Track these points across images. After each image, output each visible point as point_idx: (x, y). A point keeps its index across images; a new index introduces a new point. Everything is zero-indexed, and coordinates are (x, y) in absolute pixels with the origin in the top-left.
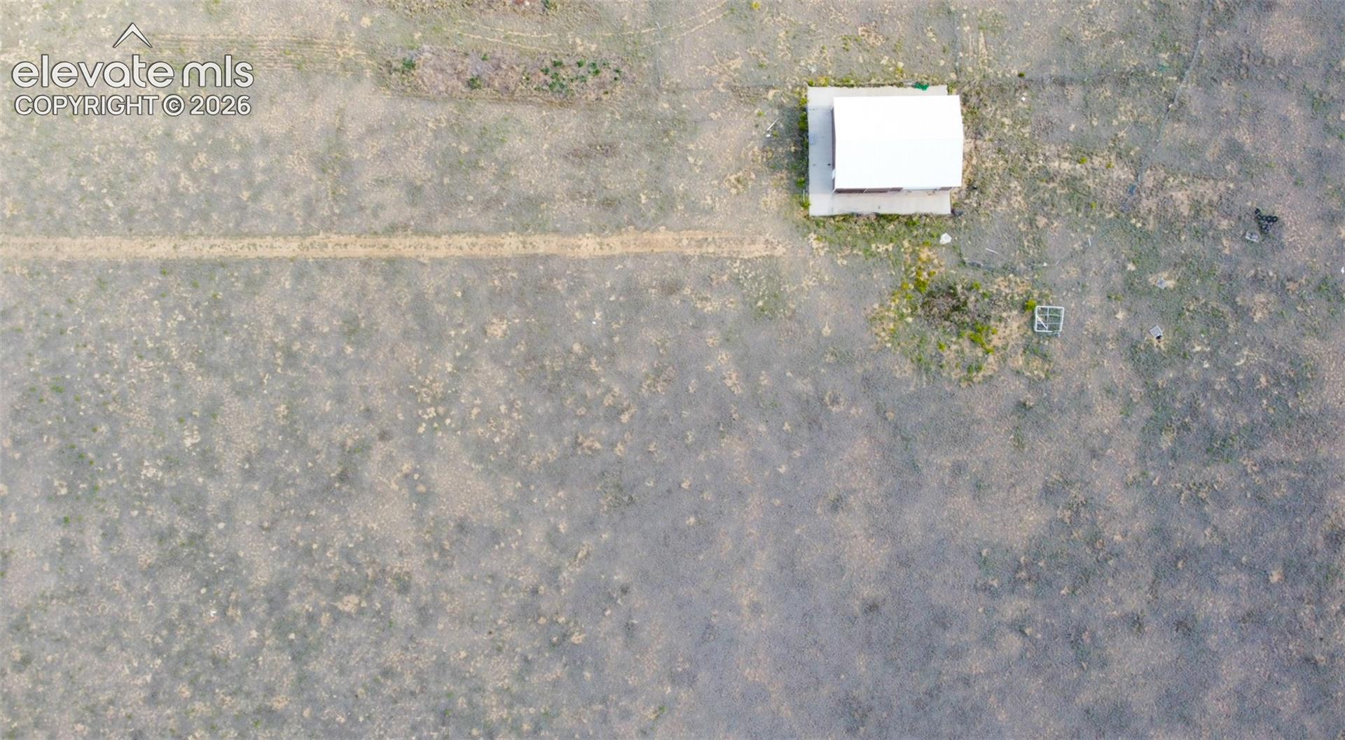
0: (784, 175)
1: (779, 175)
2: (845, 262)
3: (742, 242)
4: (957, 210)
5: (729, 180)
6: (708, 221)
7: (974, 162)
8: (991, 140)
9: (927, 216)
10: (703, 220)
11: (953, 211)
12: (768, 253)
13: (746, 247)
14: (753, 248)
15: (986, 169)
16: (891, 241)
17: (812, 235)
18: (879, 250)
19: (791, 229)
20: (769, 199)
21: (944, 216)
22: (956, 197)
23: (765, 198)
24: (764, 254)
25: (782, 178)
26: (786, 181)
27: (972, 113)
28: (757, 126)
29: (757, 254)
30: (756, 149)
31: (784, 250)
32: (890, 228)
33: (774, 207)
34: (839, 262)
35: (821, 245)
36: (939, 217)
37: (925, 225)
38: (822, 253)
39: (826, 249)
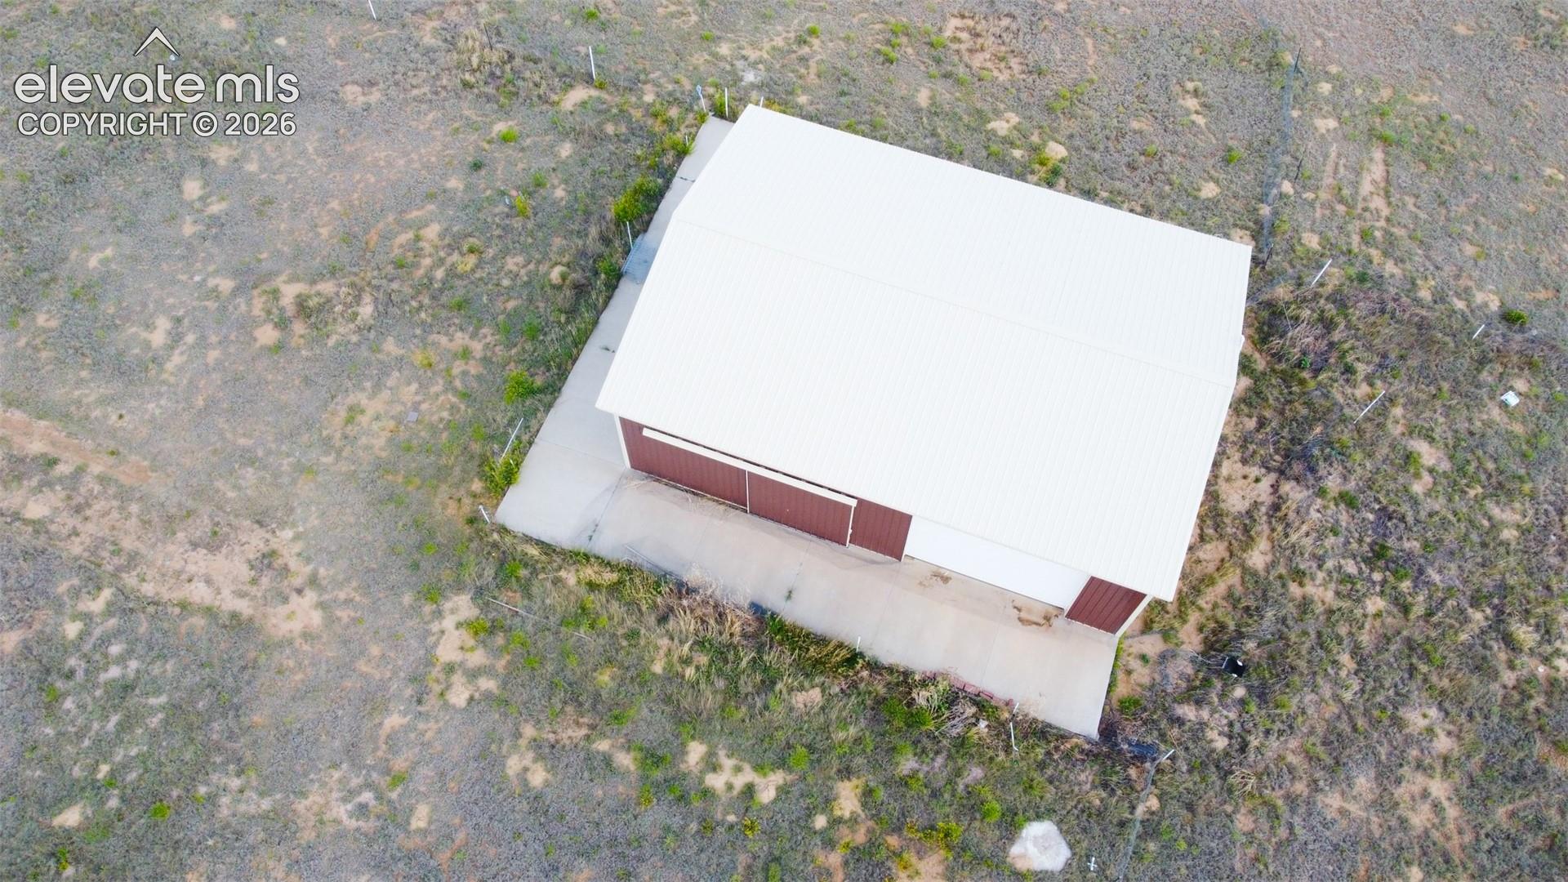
0: (477, 347)
1: (461, 339)
2: (538, 777)
3: (170, 523)
4: (1132, 733)
5: (275, 294)
6: (104, 401)
7: (1258, 558)
8: (1347, 500)
9: (983, 704)
10: (91, 393)
11: (1108, 729)
12: (244, 607)
13: (174, 554)
14: (200, 561)
15: (1305, 605)
16: (782, 763)
17: (462, 606)
18: (716, 781)
19: (392, 551)
20: (373, 406)
21: (1063, 736)
22: (1142, 674)
23: (361, 398)
24: (230, 603)
25: (466, 354)
26: (474, 369)
27: (1286, 378)
28: (477, 166)
29: (199, 593)
30: (432, 232)
31: (317, 618)
32: (799, 699)
33: (376, 439)
34: (513, 765)
35: (478, 658)
36: (1041, 732)
37: (961, 742)
38: (459, 696)
39: (488, 684)
